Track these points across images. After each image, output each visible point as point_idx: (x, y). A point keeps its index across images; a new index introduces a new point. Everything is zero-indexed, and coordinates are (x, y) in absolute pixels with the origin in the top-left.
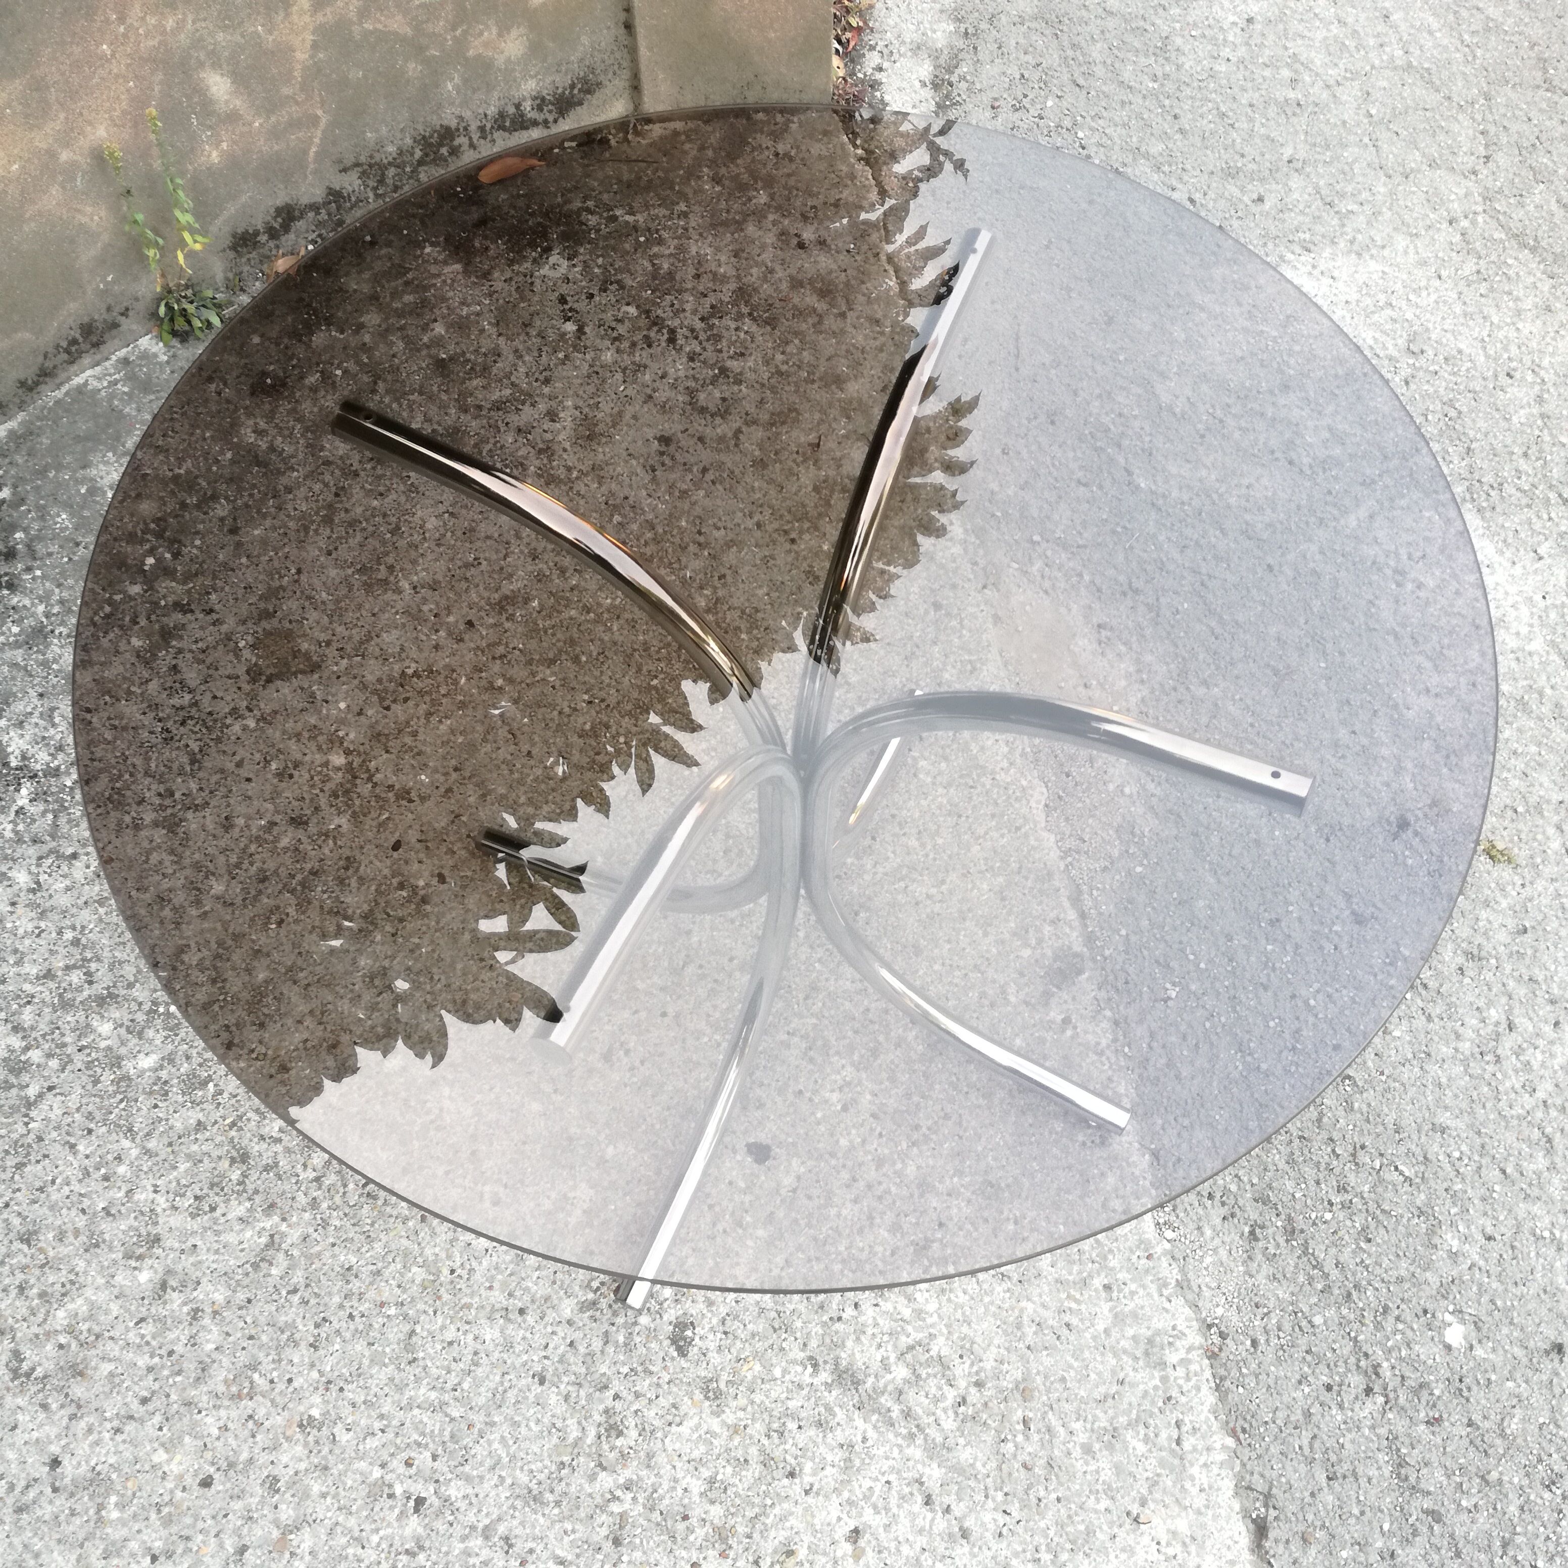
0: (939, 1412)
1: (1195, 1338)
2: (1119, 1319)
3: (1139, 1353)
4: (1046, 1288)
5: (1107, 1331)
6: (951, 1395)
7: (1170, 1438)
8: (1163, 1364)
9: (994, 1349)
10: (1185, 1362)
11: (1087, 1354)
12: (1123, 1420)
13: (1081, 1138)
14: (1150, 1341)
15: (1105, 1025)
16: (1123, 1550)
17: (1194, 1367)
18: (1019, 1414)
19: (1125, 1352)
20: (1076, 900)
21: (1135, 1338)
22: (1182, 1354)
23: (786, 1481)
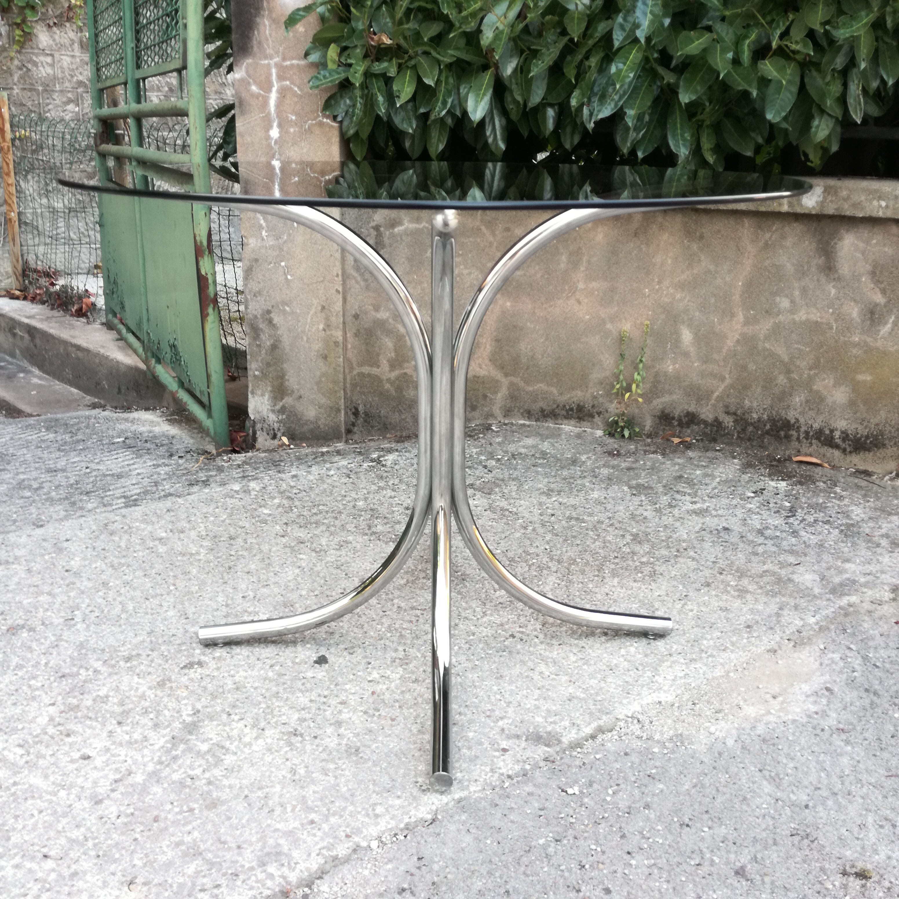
0: (183, 770)
1: (293, 877)
2: (290, 834)
3: (267, 850)
4: (296, 793)
5: (277, 830)
6: (198, 772)
7: (203, 884)
8: (263, 864)
9: (237, 782)
10: (271, 876)
11: (253, 825)
12: (210, 856)
13: (420, 780)
14: (278, 854)
15: (517, 768)
16: (104, 882)
17: (269, 883)
18: (196, 806)
19: (265, 843)
20: (601, 730)
21: (278, 845)
22: (277, 873)
23: (115, 722)
